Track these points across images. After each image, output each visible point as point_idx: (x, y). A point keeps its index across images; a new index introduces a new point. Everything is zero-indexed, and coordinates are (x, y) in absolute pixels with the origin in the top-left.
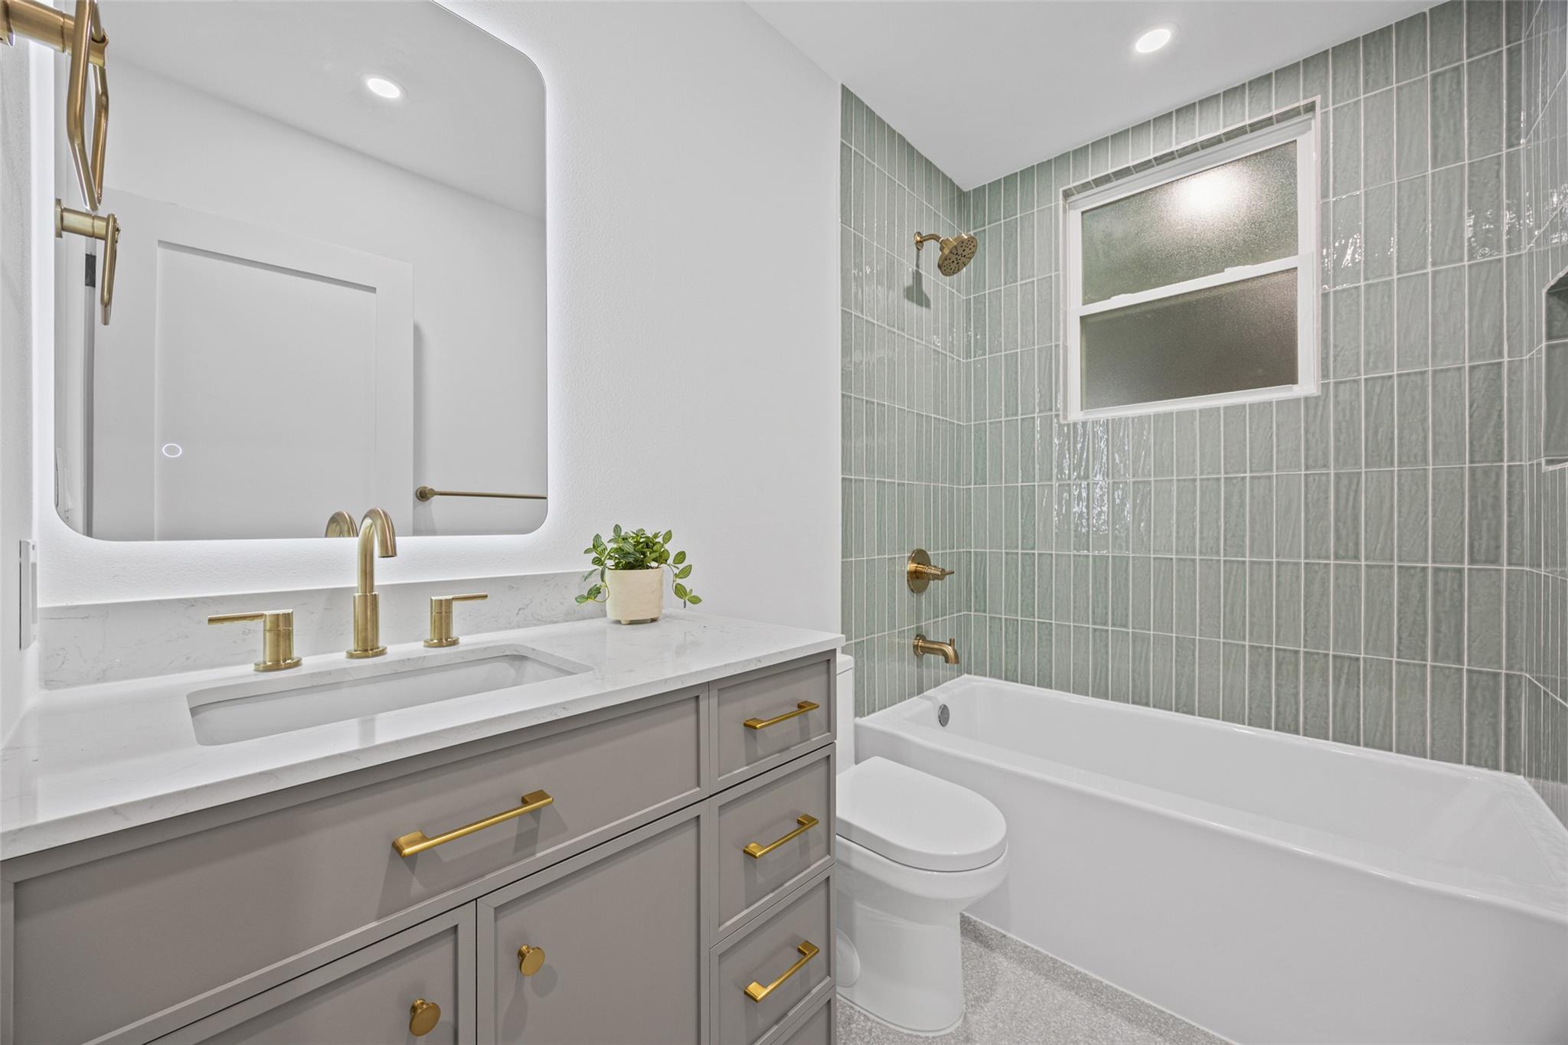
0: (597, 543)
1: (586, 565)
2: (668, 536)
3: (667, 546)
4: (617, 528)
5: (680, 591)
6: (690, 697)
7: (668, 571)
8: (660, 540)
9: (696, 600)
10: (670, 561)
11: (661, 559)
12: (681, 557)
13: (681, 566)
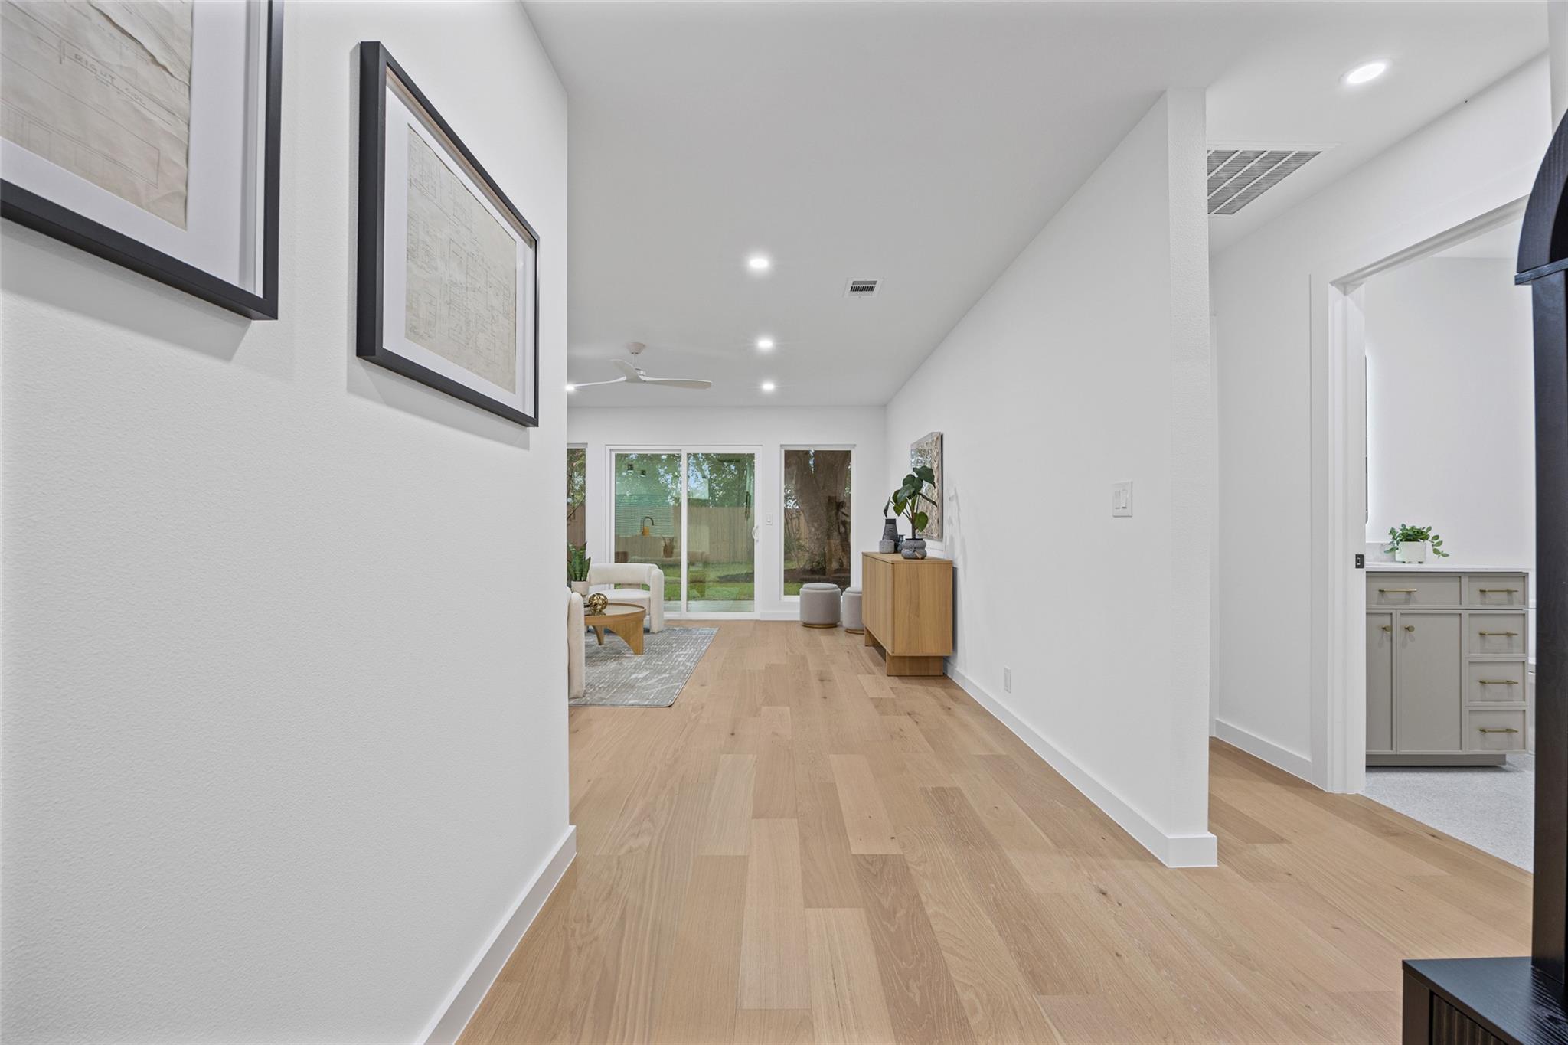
0: (1392, 532)
1: (1390, 539)
2: (1429, 529)
3: (1429, 533)
4: (1403, 525)
5: (1436, 552)
6: (1458, 576)
7: (1428, 543)
8: (1425, 530)
9: (1446, 555)
10: (1430, 539)
11: (1425, 538)
12: (1436, 537)
13: (1436, 542)
